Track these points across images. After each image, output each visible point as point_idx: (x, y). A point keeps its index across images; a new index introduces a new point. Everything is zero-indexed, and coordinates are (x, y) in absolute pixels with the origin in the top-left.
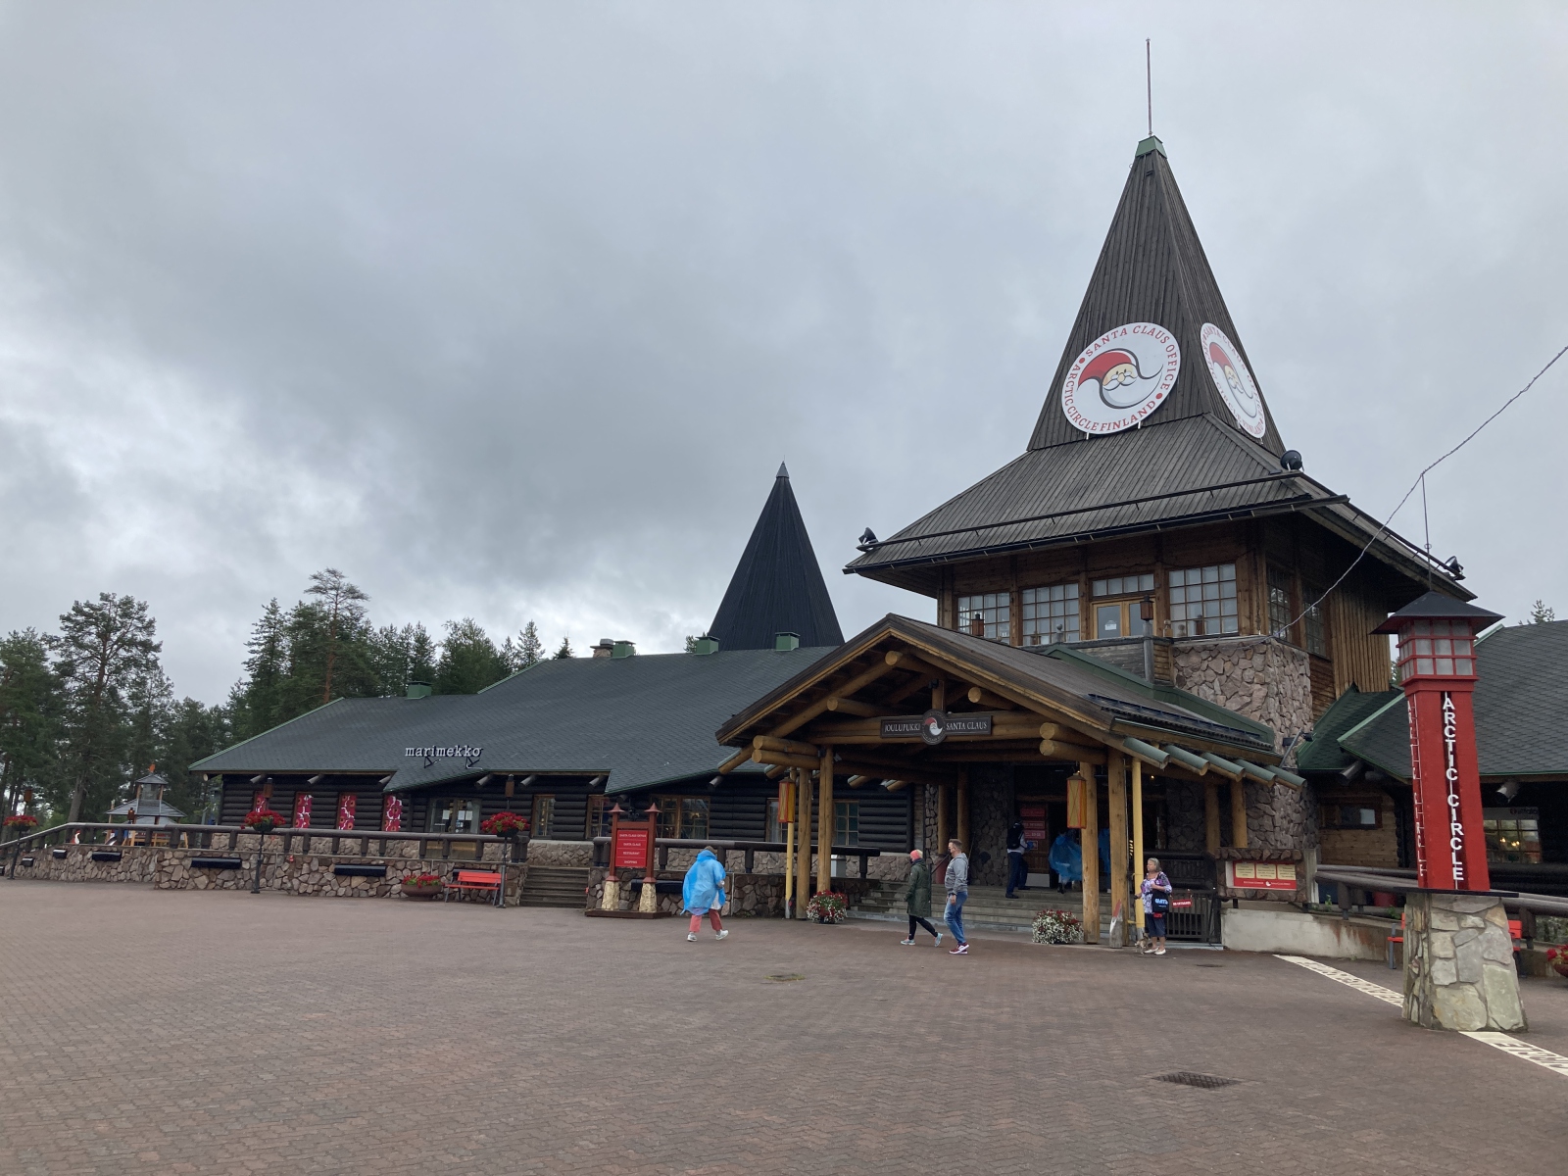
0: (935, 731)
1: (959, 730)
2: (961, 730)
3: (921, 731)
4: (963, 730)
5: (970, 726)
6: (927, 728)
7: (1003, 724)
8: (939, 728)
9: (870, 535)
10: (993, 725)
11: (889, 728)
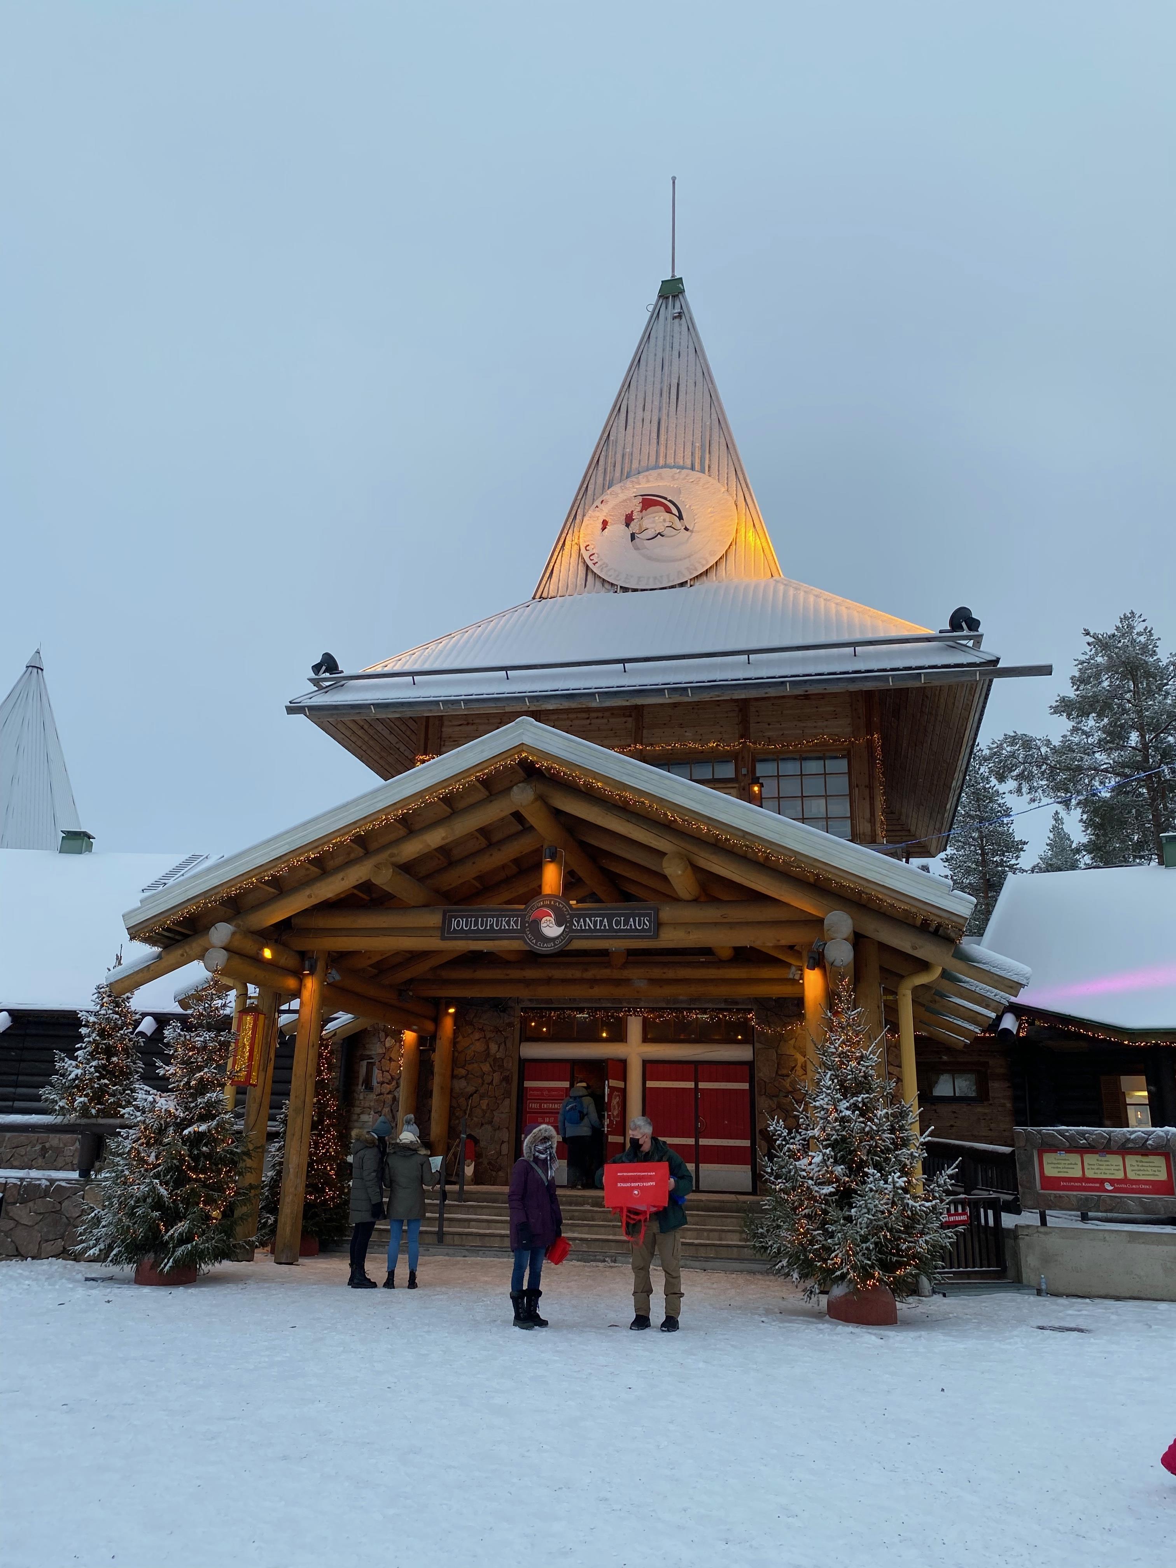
0: (551, 929)
1: (596, 930)
2: (600, 931)
3: (523, 930)
4: (605, 931)
5: (618, 923)
6: (535, 926)
7: (676, 925)
8: (559, 925)
9: (328, 664)
10: (659, 925)
11: (459, 923)
